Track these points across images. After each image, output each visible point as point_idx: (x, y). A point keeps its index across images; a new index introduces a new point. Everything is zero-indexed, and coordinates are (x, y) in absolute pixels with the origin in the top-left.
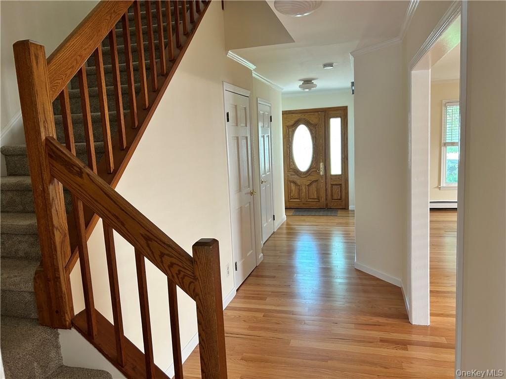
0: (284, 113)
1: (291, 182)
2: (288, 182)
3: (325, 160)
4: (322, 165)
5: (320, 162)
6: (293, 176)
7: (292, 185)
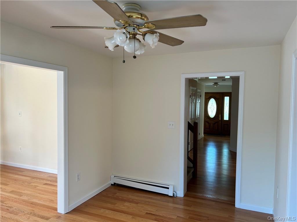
0: (205, 93)
1: (206, 122)
2: (205, 122)
3: (222, 114)
4: (220, 115)
5: (219, 114)
6: (207, 120)
7: (207, 123)
